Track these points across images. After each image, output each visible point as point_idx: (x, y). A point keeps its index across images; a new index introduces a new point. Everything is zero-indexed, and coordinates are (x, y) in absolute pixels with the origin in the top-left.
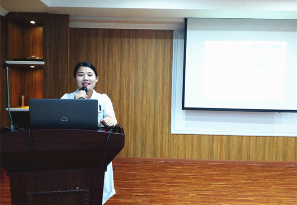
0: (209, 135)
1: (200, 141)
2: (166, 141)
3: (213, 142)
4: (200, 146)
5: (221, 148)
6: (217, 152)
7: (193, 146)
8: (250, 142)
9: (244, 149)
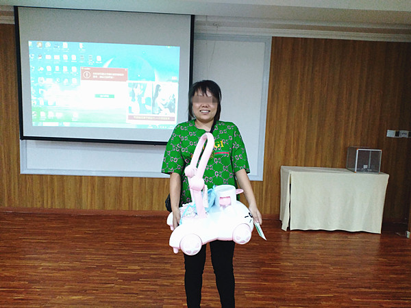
0: (75, 176)
1: (63, 183)
2: (15, 184)
3: (81, 185)
4: (63, 191)
5: (92, 193)
7: (53, 192)
8: (132, 185)
9: (125, 194)
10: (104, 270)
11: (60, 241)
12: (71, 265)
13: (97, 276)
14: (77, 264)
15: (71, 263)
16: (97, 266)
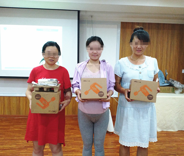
0: (17, 97)
1: (10, 101)
4: (10, 105)
5: (26, 106)
6: (23, 108)
7: (5, 105)
10: (28, 149)
11: (6, 133)
12: (10, 146)
13: (25, 153)
14: (14, 146)
15: (10, 145)
16: (25, 147)
